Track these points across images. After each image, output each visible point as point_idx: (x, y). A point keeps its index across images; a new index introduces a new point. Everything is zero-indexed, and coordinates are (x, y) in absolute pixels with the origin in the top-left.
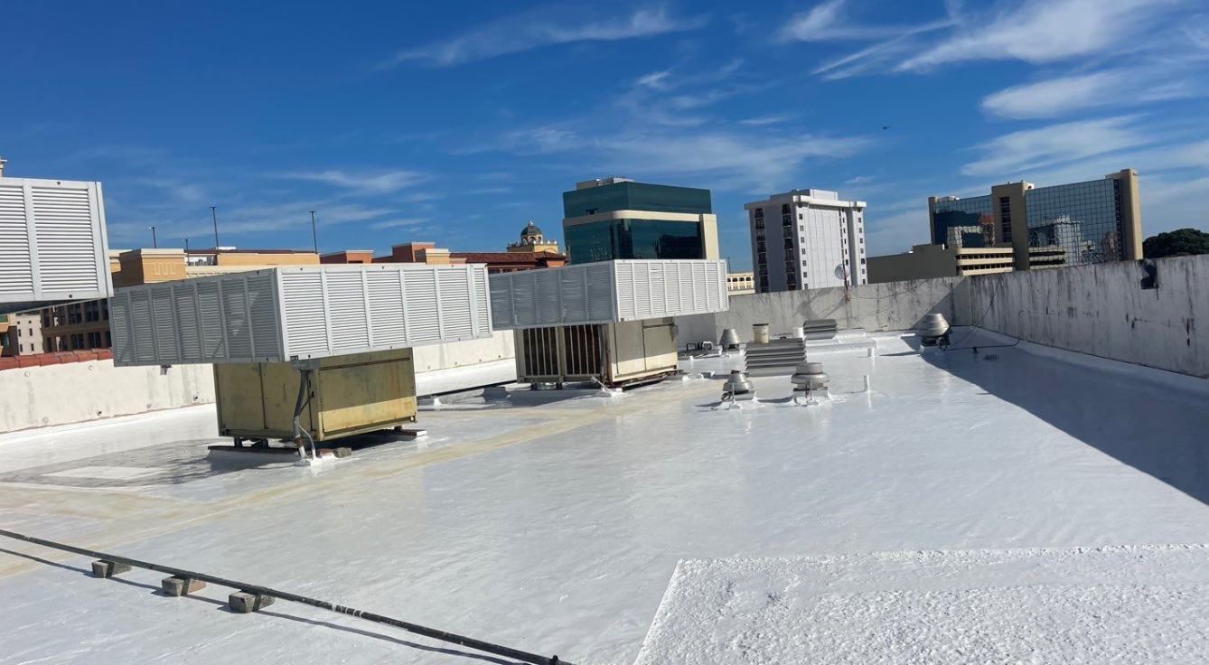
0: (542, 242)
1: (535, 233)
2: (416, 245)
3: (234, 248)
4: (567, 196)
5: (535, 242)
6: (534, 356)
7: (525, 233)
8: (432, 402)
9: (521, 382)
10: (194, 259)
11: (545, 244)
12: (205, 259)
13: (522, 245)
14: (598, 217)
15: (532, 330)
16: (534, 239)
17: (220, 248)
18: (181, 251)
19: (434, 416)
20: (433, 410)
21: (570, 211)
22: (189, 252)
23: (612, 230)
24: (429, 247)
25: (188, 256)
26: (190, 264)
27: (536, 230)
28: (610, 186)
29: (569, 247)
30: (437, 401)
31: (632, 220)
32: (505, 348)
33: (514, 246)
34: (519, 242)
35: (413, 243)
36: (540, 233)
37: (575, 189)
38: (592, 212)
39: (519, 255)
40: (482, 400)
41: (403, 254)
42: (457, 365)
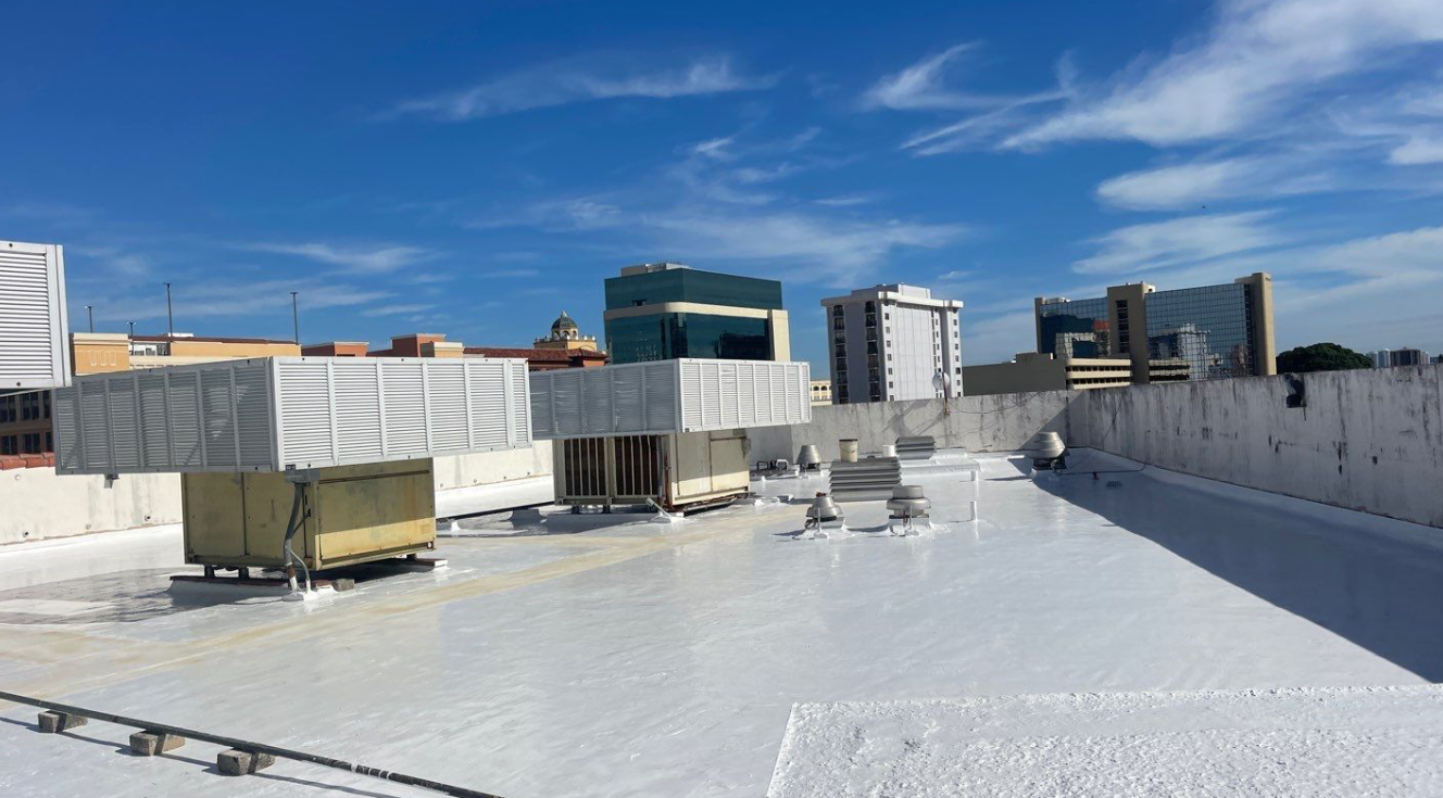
0: (577, 338)
1: (569, 327)
2: (423, 338)
3: (191, 335)
4: (609, 283)
5: (568, 338)
6: (577, 473)
7: (556, 326)
8: (449, 527)
9: (560, 503)
10: (141, 348)
11: (581, 340)
12: (154, 348)
13: (552, 340)
14: (647, 309)
15: (576, 441)
16: (567, 333)
17: (176, 335)
18: (124, 337)
19: (449, 543)
20: (450, 536)
21: (611, 302)
22: (134, 338)
23: (663, 325)
24: (439, 340)
25: (132, 344)
26: (132, 353)
27: (570, 323)
28: (662, 273)
29: (610, 344)
30: (455, 525)
31: (688, 314)
32: (537, 463)
33: (542, 341)
34: (549, 337)
35: (419, 335)
36: (575, 327)
37: (619, 275)
38: (639, 303)
39: (549, 352)
40: (510, 524)
41: (405, 347)
42: (476, 484)
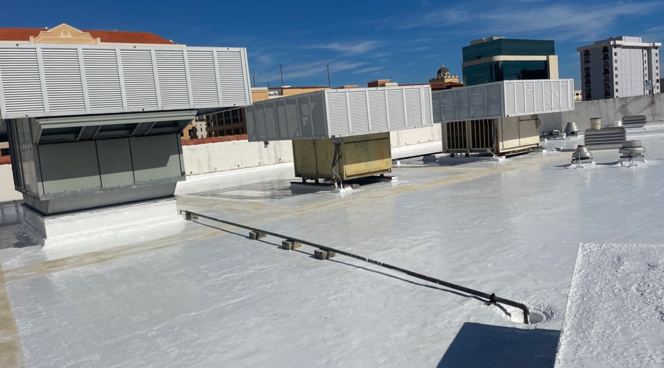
0: (449, 77)
1: (445, 72)
2: (380, 81)
3: (290, 86)
4: (464, 49)
5: (445, 77)
6: (453, 138)
7: (439, 72)
8: (396, 163)
9: (445, 152)
10: (272, 93)
11: (451, 78)
12: (277, 92)
13: (438, 79)
14: (483, 61)
15: (452, 123)
16: (445, 75)
17: (284, 87)
18: (266, 88)
19: (396, 170)
20: (396, 167)
21: (465, 58)
22: (270, 89)
23: (491, 68)
24: (388, 82)
25: (269, 91)
26: (269, 95)
27: (446, 70)
28: (491, 42)
29: (465, 79)
30: (398, 162)
31: (504, 61)
32: (433, 135)
33: (433, 80)
34: (436, 77)
35: (379, 80)
36: (448, 71)
37: (470, 45)
38: (479, 58)
39: (436, 84)
40: (422, 162)
41: (374, 84)
42: (406, 145)
